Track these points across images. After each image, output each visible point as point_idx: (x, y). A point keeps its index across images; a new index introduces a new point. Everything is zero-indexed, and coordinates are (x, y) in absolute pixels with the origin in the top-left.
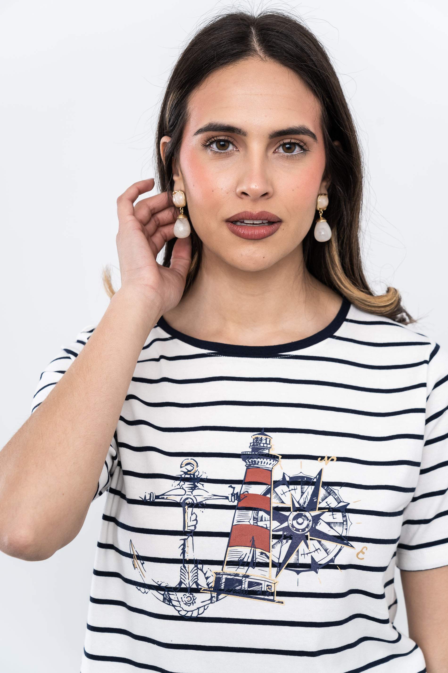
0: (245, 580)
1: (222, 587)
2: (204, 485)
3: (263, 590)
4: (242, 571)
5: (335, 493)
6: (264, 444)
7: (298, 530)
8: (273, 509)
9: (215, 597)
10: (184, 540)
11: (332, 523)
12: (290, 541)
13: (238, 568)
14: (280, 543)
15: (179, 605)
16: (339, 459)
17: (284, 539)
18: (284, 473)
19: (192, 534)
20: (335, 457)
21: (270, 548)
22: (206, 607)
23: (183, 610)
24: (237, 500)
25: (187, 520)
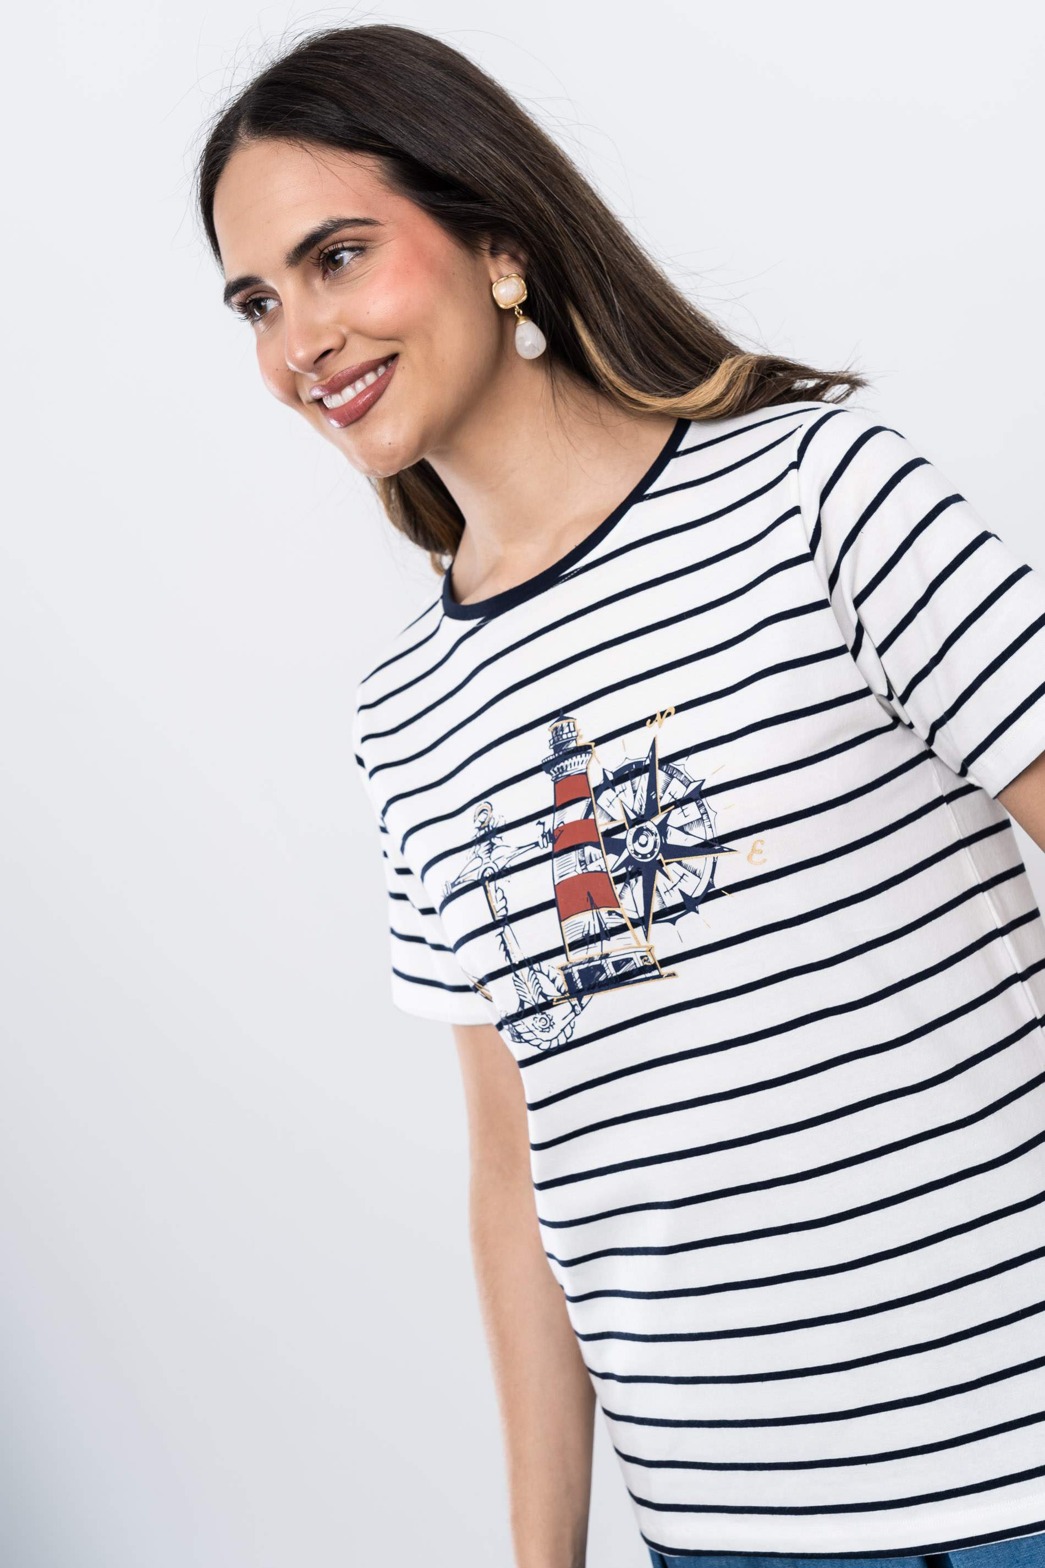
0: (606, 962)
1: (580, 986)
2: (503, 838)
3: (638, 966)
4: (594, 950)
6: (567, 733)
7: (644, 856)
8: (602, 836)
9: (576, 1005)
10: (501, 934)
11: (687, 825)
12: (640, 878)
13: (587, 949)
14: (627, 887)
15: (535, 1037)
17: (631, 878)
18: (604, 770)
19: (506, 921)
20: (672, 708)
21: (617, 900)
22: (572, 1024)
23: (543, 1041)
24: (550, 842)
25: (494, 904)
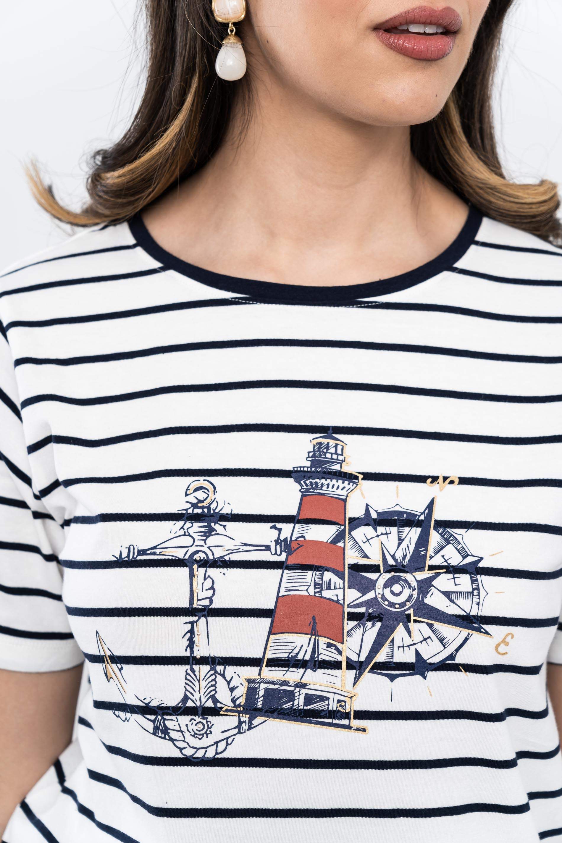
0: (299, 691)
1: (260, 705)
2: (226, 527)
3: (330, 708)
4: (293, 675)
5: (457, 539)
6: (332, 454)
7: (392, 605)
8: (348, 568)
9: (245, 722)
10: (192, 623)
11: (453, 592)
12: (379, 624)
13: (287, 671)
14: (360, 627)
15: (182, 738)
16: (463, 481)
17: (369, 620)
18: (367, 505)
19: (205, 613)
20: (456, 477)
21: (343, 635)
22: (230, 741)
23: (190, 746)
24: (285, 551)
25: (197, 589)
